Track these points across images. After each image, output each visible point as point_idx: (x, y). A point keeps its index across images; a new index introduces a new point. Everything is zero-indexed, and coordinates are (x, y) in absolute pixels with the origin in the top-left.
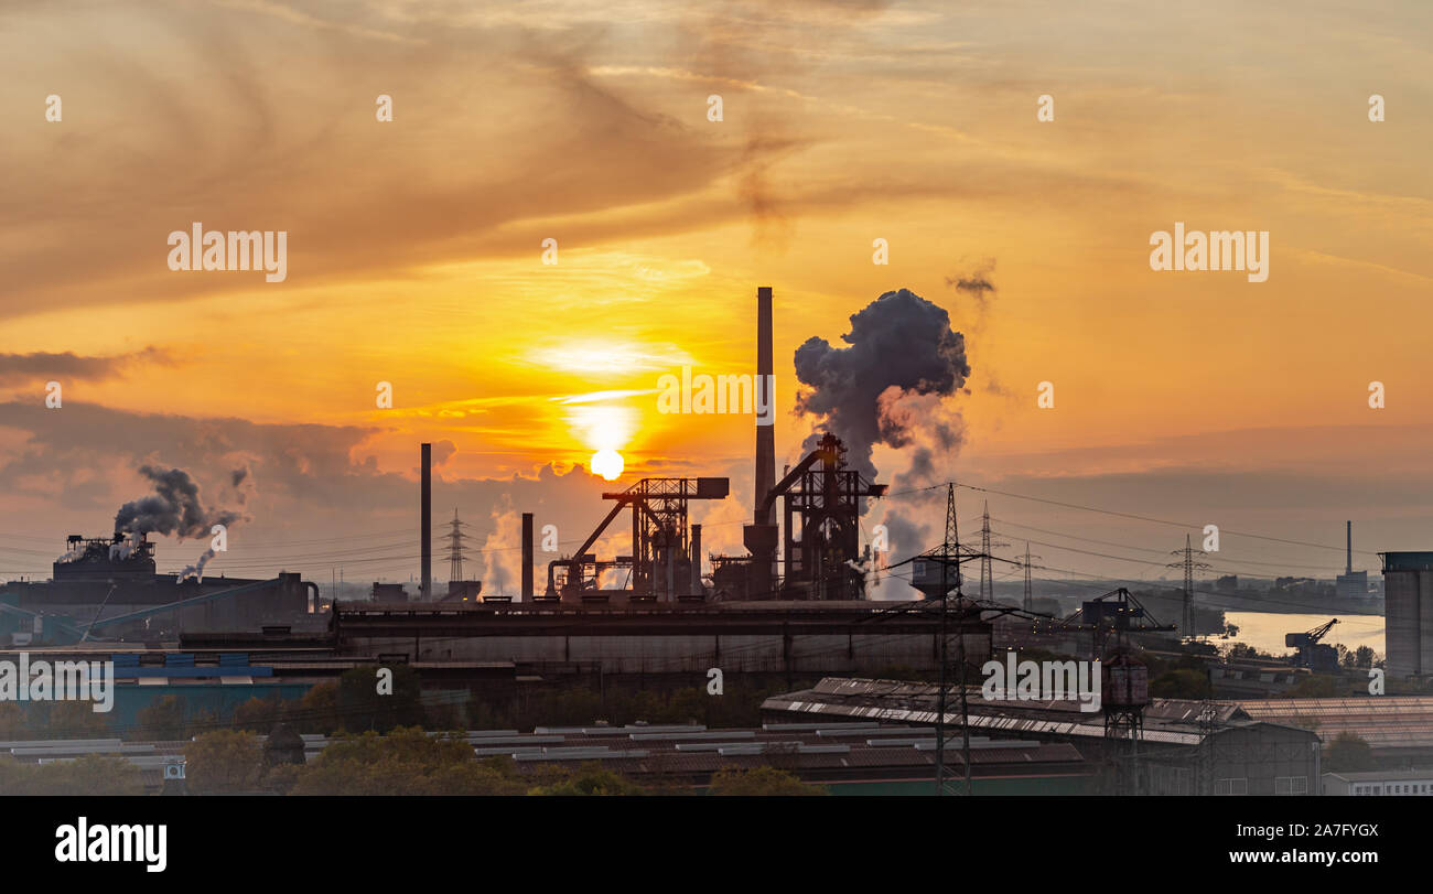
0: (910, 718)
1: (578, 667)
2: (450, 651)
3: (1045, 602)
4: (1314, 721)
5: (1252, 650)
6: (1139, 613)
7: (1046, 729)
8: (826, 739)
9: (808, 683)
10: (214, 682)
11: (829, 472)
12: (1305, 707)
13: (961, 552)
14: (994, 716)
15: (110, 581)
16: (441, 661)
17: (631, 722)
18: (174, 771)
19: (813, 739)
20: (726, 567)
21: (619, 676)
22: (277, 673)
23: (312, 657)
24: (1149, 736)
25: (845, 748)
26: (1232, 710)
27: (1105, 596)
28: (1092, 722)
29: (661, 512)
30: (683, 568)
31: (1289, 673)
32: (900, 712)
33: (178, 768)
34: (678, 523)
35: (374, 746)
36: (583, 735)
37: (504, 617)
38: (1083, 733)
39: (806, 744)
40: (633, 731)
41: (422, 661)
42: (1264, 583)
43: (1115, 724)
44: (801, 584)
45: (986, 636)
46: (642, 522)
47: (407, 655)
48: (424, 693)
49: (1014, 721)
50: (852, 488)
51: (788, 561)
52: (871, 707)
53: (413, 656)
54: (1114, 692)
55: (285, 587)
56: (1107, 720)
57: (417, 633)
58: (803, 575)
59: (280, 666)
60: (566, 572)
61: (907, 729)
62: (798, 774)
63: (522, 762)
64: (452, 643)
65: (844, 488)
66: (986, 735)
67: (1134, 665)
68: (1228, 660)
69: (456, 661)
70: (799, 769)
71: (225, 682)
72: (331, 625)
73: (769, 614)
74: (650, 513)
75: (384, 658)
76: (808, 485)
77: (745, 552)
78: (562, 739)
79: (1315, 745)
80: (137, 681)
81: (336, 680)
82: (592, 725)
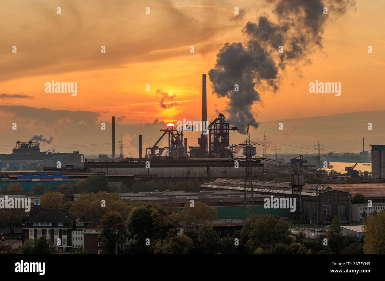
0: (240, 189)
1: (151, 176)
2: (116, 172)
3: (281, 159)
4: (349, 190)
5: (336, 172)
6: (306, 162)
7: (276, 192)
8: (217, 195)
9: (213, 180)
10: (52, 180)
11: (221, 124)
12: (348, 186)
13: (251, 143)
14: (262, 189)
15: (28, 154)
16: (114, 174)
17: (165, 191)
18: (37, 203)
19: (213, 195)
20: (193, 149)
21: (163, 178)
22: (69, 177)
23: (79, 173)
24: (304, 194)
25: (222, 197)
26: (327, 187)
27: (296, 157)
28: (289, 190)
29: (176, 135)
30: (182, 150)
31: (345, 178)
32: (237, 187)
33: (38, 202)
34: (181, 138)
35: (93, 196)
36: (151, 194)
37: (131, 162)
38: (286, 193)
39: (211, 196)
40: (165, 193)
41: (109, 174)
42: (341, 154)
43: (295, 191)
44: (213, 154)
45: (262, 167)
46: (171, 137)
47: (105, 173)
48: (109, 183)
49: (268, 190)
50: (227, 128)
51: (210, 148)
52: (229, 186)
53: (106, 173)
54: (295, 182)
55: (75, 155)
56: (293, 189)
57: (107, 167)
58: (214, 152)
59: (70, 176)
60: (150, 151)
61: (239, 192)
62: (208, 204)
63: (133, 201)
64: (117, 169)
65: (225, 128)
66: (260, 194)
67: (300, 174)
68: (330, 175)
69: (118, 174)
70: (209, 203)
71: (55, 180)
72: (84, 165)
73: (203, 162)
74: (173, 135)
75: (98, 173)
76: (215, 127)
77: (198, 145)
78: (145, 195)
79: (349, 196)
80: (31, 180)
81: (85, 179)
82: (155, 191)
